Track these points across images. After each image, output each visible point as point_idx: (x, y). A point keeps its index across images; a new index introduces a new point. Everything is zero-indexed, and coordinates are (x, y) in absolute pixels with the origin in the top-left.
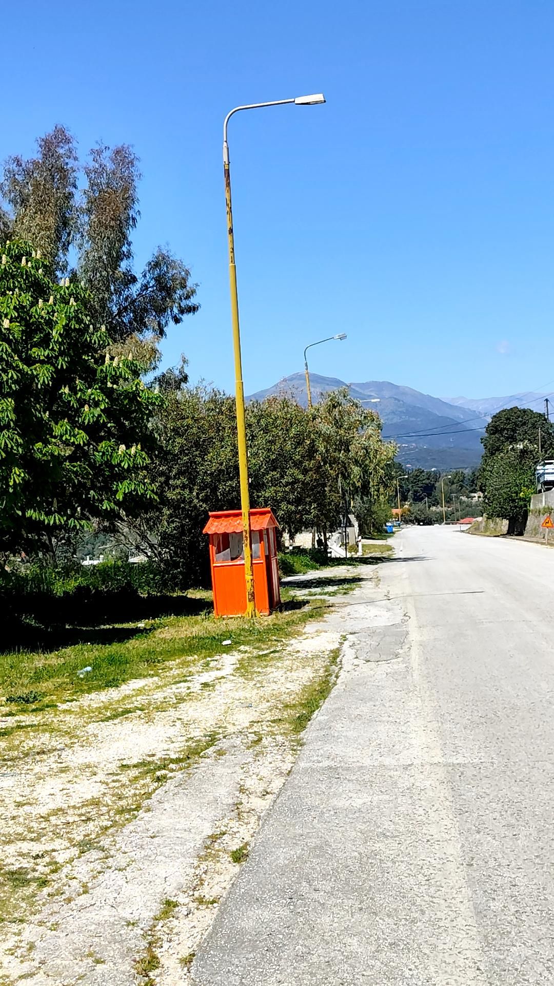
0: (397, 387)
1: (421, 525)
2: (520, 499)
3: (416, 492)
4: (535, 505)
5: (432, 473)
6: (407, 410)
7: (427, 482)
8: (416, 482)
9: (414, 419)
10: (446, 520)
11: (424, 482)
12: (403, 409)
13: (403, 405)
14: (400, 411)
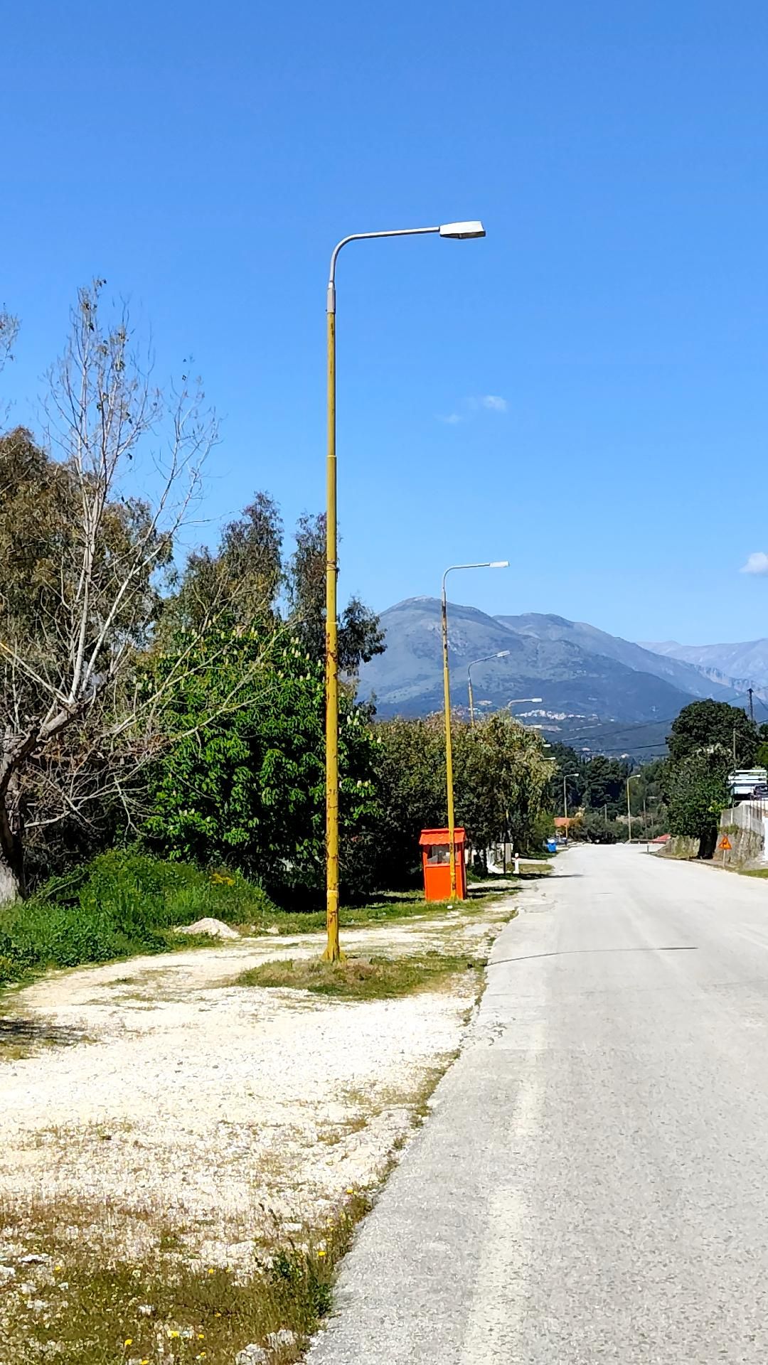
0: (569, 625)
1: (596, 843)
2: (710, 814)
3: (594, 791)
4: (724, 823)
5: (621, 764)
6: (585, 661)
7: (611, 776)
8: (595, 777)
9: (595, 675)
10: (632, 838)
11: (607, 777)
12: (579, 659)
13: (579, 653)
14: (573, 662)
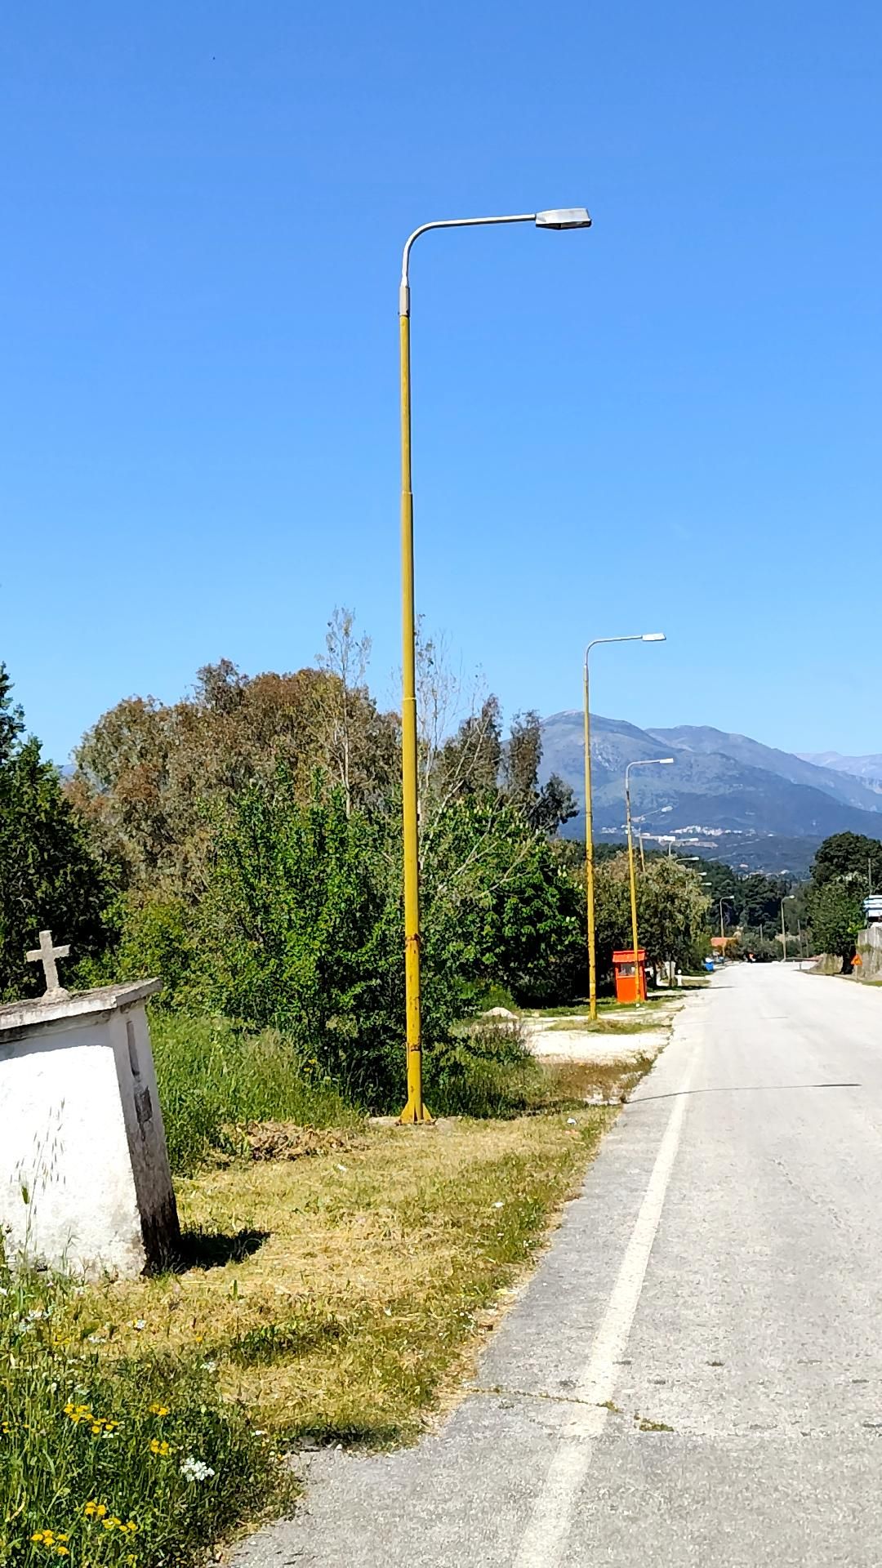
0: (725, 736)
2: (848, 935)
3: (752, 910)
4: (860, 942)
5: (780, 881)
6: (741, 774)
7: (769, 895)
8: (752, 896)
9: (752, 789)
10: (787, 956)
11: (765, 895)
12: (735, 773)
13: (735, 765)
14: (730, 776)
